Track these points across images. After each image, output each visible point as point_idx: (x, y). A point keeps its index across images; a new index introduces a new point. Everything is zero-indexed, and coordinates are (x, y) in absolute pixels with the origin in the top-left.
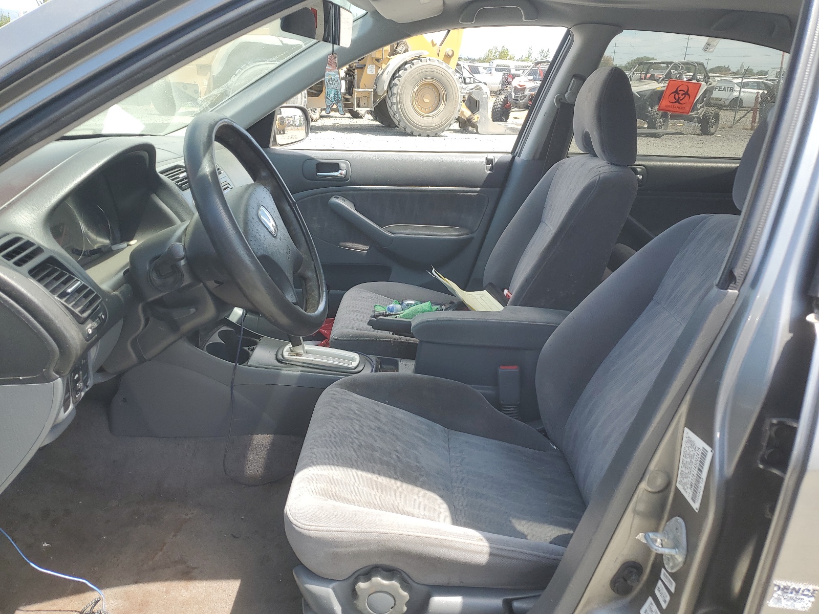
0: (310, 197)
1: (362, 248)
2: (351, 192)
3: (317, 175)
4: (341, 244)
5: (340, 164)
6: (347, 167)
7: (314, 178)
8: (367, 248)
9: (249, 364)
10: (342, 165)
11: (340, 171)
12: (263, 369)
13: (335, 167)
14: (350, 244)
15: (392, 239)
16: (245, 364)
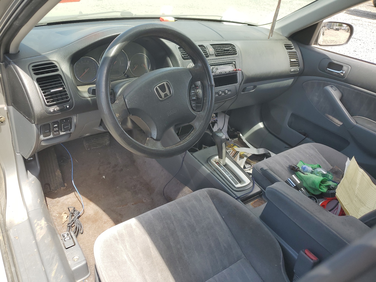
0: (317, 81)
1: (338, 123)
2: (343, 86)
3: (326, 69)
4: (326, 114)
5: (344, 66)
6: (348, 70)
7: (324, 70)
8: (341, 124)
9: (193, 154)
10: (345, 68)
11: (341, 71)
12: (197, 160)
13: (340, 67)
14: (331, 117)
15: (355, 126)
16: (192, 153)
